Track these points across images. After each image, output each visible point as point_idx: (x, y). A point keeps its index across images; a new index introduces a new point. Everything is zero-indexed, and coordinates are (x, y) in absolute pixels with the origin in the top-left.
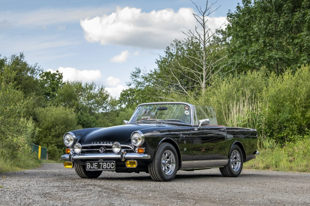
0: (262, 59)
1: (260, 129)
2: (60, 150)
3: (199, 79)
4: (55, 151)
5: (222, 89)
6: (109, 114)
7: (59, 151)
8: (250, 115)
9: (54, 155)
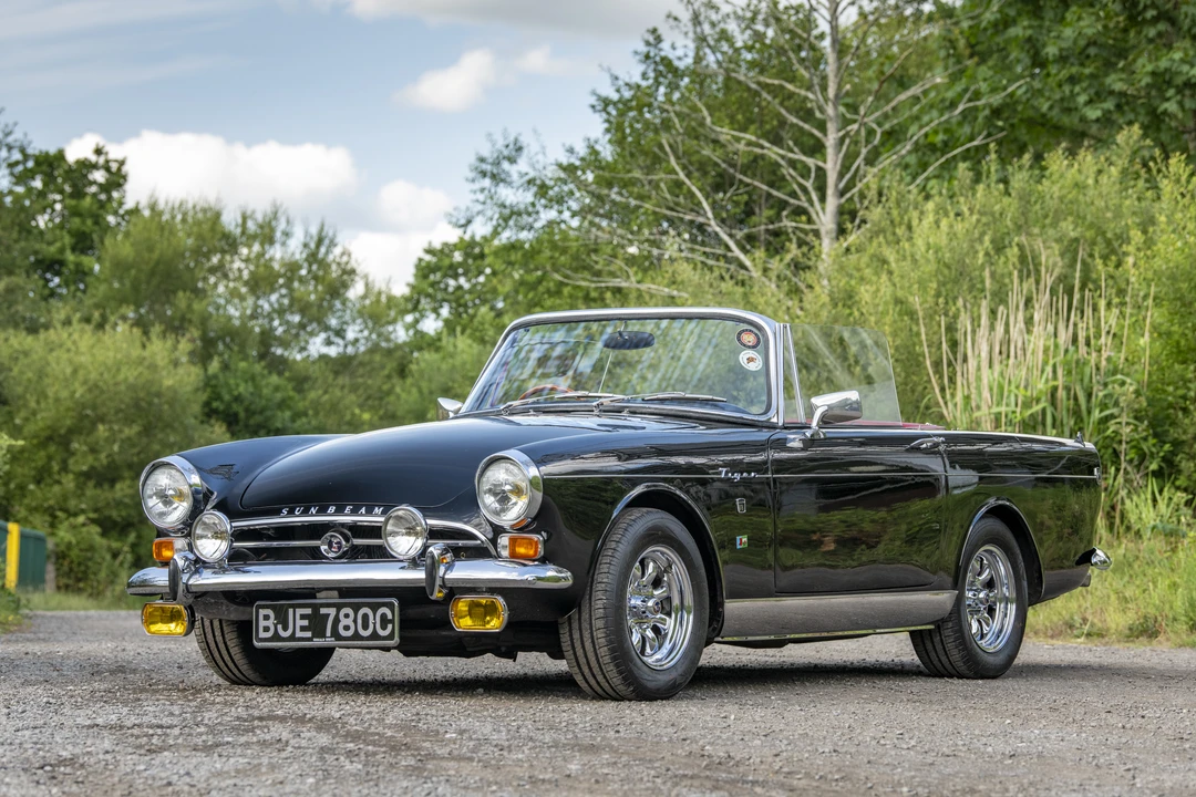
0: (1119, 86)
1: (1112, 439)
2: (115, 545)
3: (805, 190)
4: (91, 548)
5: (920, 242)
6: (362, 364)
7: (109, 549)
8: (1060, 372)
9: (83, 568)
